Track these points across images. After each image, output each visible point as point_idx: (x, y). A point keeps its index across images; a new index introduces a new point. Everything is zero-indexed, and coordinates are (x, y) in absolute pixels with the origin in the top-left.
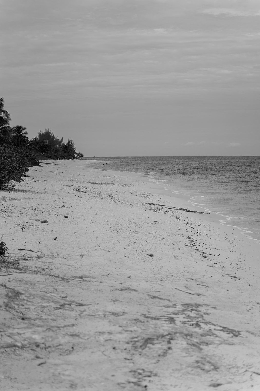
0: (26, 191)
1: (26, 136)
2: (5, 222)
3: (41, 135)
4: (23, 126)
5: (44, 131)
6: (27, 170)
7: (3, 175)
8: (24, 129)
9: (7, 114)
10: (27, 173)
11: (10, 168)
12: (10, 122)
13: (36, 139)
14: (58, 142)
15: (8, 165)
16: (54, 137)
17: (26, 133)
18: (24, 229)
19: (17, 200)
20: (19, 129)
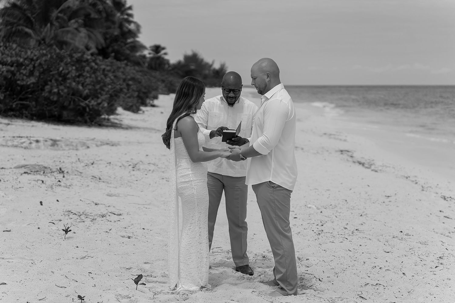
0: (138, 128)
1: (166, 57)
2: (42, 205)
3: (187, 58)
4: (163, 45)
5: (189, 53)
6: (156, 98)
7: (99, 101)
8: (164, 49)
9: (138, 26)
10: (156, 102)
11: (112, 89)
12: (140, 35)
13: (179, 63)
14: (208, 66)
15: (109, 84)
16: (202, 60)
17: (165, 54)
18: (70, 231)
19: (111, 144)
20: (157, 49)
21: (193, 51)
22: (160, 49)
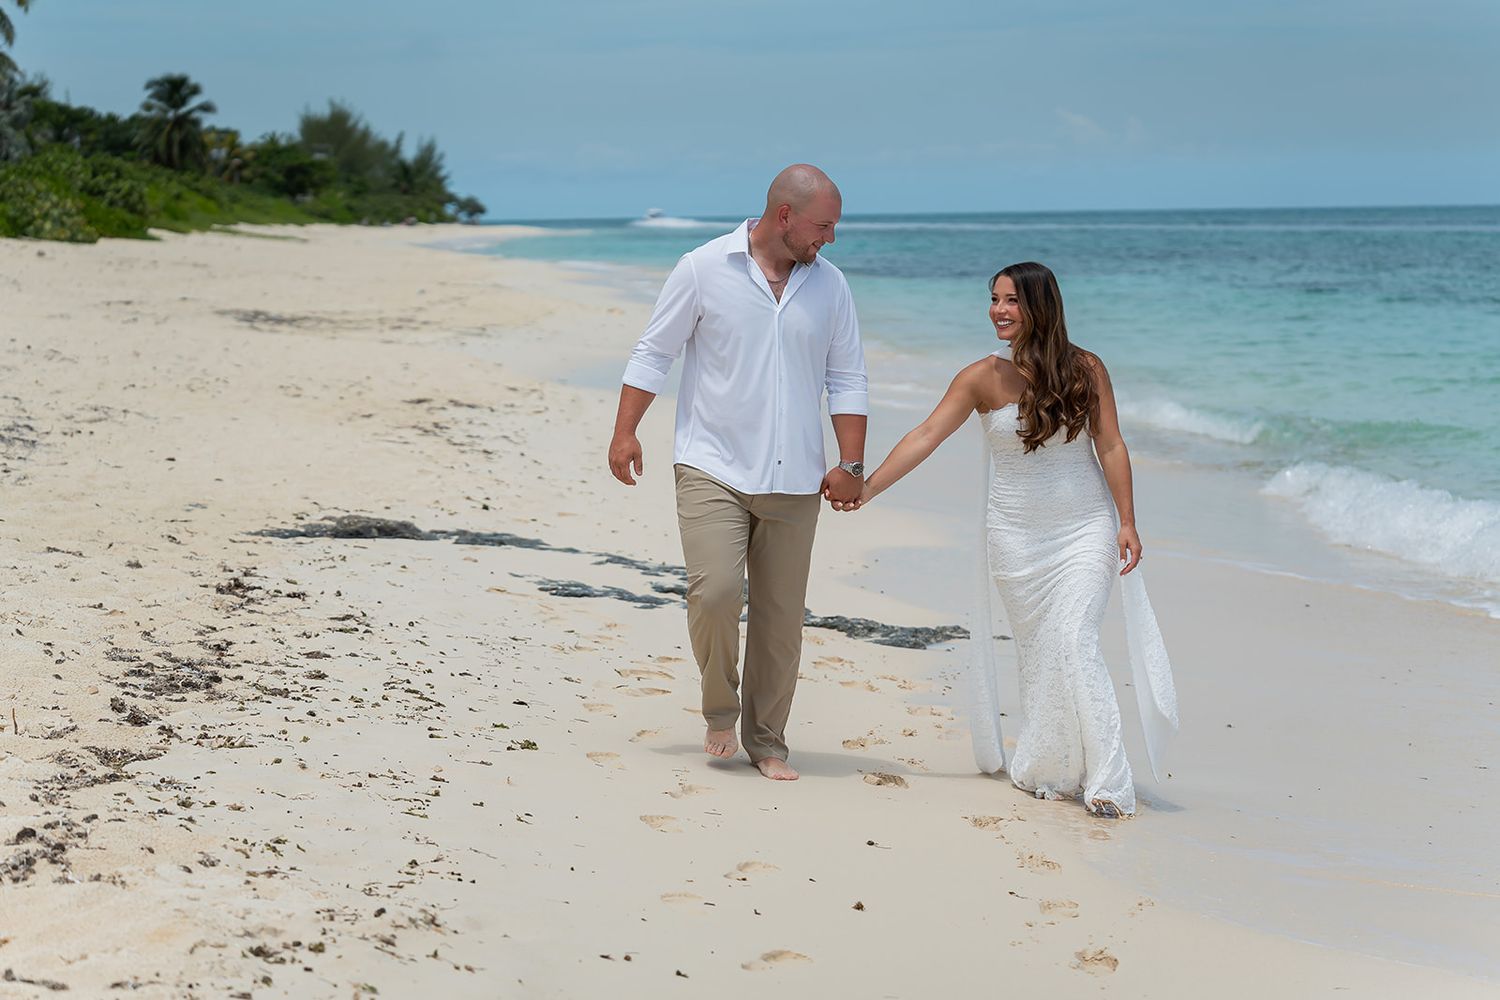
8: (195, 90)
16: (366, 134)
21: (332, 104)
22: (184, 91)
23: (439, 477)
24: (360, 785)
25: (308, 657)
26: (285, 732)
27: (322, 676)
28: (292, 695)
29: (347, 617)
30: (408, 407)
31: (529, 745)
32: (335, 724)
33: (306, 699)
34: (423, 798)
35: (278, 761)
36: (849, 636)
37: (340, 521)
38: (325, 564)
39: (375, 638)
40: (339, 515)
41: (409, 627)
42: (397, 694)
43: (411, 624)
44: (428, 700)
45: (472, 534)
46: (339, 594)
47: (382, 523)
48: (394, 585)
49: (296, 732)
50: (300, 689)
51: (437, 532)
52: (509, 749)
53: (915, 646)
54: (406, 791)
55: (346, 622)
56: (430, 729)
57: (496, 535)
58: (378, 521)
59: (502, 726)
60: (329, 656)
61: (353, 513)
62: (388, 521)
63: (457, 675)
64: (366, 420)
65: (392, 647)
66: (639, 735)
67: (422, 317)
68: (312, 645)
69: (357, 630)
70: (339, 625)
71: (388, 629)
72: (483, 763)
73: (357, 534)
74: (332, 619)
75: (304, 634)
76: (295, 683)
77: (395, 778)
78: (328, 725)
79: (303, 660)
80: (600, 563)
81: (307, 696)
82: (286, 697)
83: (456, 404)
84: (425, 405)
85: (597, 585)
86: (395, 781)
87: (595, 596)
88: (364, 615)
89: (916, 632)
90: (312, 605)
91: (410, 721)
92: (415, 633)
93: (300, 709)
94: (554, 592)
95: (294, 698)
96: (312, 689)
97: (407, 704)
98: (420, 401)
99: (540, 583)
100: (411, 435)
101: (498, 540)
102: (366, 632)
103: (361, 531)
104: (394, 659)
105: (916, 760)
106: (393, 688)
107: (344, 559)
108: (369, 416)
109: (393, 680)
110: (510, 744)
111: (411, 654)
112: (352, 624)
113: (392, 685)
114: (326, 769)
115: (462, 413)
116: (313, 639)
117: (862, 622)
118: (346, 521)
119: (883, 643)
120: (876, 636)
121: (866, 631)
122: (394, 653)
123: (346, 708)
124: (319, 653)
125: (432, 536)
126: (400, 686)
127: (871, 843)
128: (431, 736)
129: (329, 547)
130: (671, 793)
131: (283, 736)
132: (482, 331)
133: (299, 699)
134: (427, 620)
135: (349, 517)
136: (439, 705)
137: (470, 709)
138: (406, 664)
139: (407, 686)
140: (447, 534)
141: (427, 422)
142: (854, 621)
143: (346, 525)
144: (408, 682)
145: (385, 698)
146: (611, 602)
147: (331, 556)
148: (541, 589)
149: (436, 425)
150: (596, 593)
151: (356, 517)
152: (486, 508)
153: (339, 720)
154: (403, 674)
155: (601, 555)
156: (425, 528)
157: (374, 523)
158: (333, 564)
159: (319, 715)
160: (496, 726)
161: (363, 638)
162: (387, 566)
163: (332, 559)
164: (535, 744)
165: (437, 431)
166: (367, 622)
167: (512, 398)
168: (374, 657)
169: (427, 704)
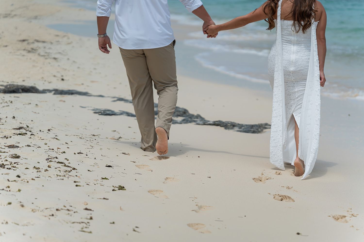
23: (41, 68)
24: (53, 215)
25: (9, 148)
26: (9, 187)
27: (18, 157)
28: (6, 167)
29: (20, 128)
30: (20, 43)
31: (121, 188)
32: (31, 182)
33: (14, 168)
34: (86, 221)
35: (10, 203)
36: (226, 129)
37: (6, 86)
38: (3, 105)
39: (36, 137)
40: (5, 84)
41: (48, 132)
42: (54, 164)
43: (49, 130)
44: (68, 166)
45: (60, 91)
46: (14, 117)
47: (23, 87)
48: (35, 113)
49: (14, 187)
50: (9, 163)
51: (46, 90)
52: (113, 190)
53: (254, 132)
54: (76, 218)
55: (21, 130)
56: (75, 182)
57: (69, 90)
58: (22, 86)
59: (106, 178)
60: (18, 147)
61: (10, 83)
62: (26, 86)
63: (77, 154)
64: (5, 48)
65: (44, 142)
66: (166, 179)
67: (13, 13)
68: (10, 142)
69: (26, 134)
70: (18, 132)
71: (39, 132)
72: (104, 199)
73: (14, 92)
74: (14, 129)
75: (5, 137)
76: (7, 160)
77: (68, 210)
78: (28, 182)
79: (7, 149)
80: (114, 101)
81: (14, 167)
82: (4, 168)
83: (38, 41)
84: (26, 42)
85: (116, 110)
86: (69, 212)
87: (117, 115)
88: (28, 127)
89: (252, 126)
90: (4, 123)
91: (64, 178)
92: (51, 134)
93: (13, 174)
94: (100, 113)
95: (7, 168)
96: (15, 163)
97: (60, 169)
98: (24, 41)
99: (93, 110)
100: (24, 53)
101: (71, 93)
102: (32, 135)
103: (15, 90)
104: (46, 147)
105: (290, 187)
106: (51, 161)
107: (12, 102)
108: (6, 46)
109: (50, 157)
110: (113, 188)
111: (54, 144)
112: (23, 131)
113: (50, 160)
114: (33, 207)
115: (40, 45)
116: (9, 139)
117: (230, 123)
118: (8, 87)
119: (241, 131)
120: (236, 129)
121: (232, 126)
122: (46, 144)
123: (33, 173)
124: (13, 145)
125: (44, 92)
126: (54, 160)
127: (298, 234)
128: (77, 186)
129: (4, 97)
130: (195, 211)
131: (8, 189)
132: (36, 18)
133: (10, 169)
134: (55, 128)
135: (10, 85)
136: (74, 169)
137: (89, 171)
138: (53, 149)
139: (57, 160)
140: (50, 91)
141: (29, 47)
142: (226, 123)
143: (9, 88)
144: (57, 158)
145: (49, 167)
146: (124, 117)
147: (5, 101)
148: (95, 113)
149: (32, 49)
150: (117, 114)
151: (12, 85)
152: (63, 80)
153: (33, 179)
154: (54, 154)
155: (114, 98)
156: (41, 88)
157: (20, 87)
158: (8, 105)
159: (22, 177)
160: (103, 179)
161: (31, 138)
162: (30, 105)
163: (6, 102)
164: (124, 187)
165: (33, 51)
166: (30, 130)
167: (57, 39)
168: (38, 146)
169: (69, 169)
